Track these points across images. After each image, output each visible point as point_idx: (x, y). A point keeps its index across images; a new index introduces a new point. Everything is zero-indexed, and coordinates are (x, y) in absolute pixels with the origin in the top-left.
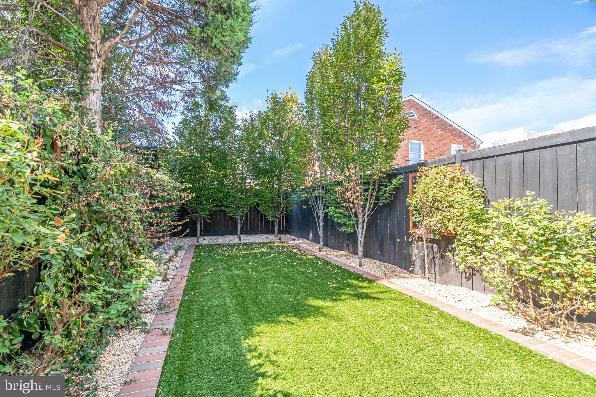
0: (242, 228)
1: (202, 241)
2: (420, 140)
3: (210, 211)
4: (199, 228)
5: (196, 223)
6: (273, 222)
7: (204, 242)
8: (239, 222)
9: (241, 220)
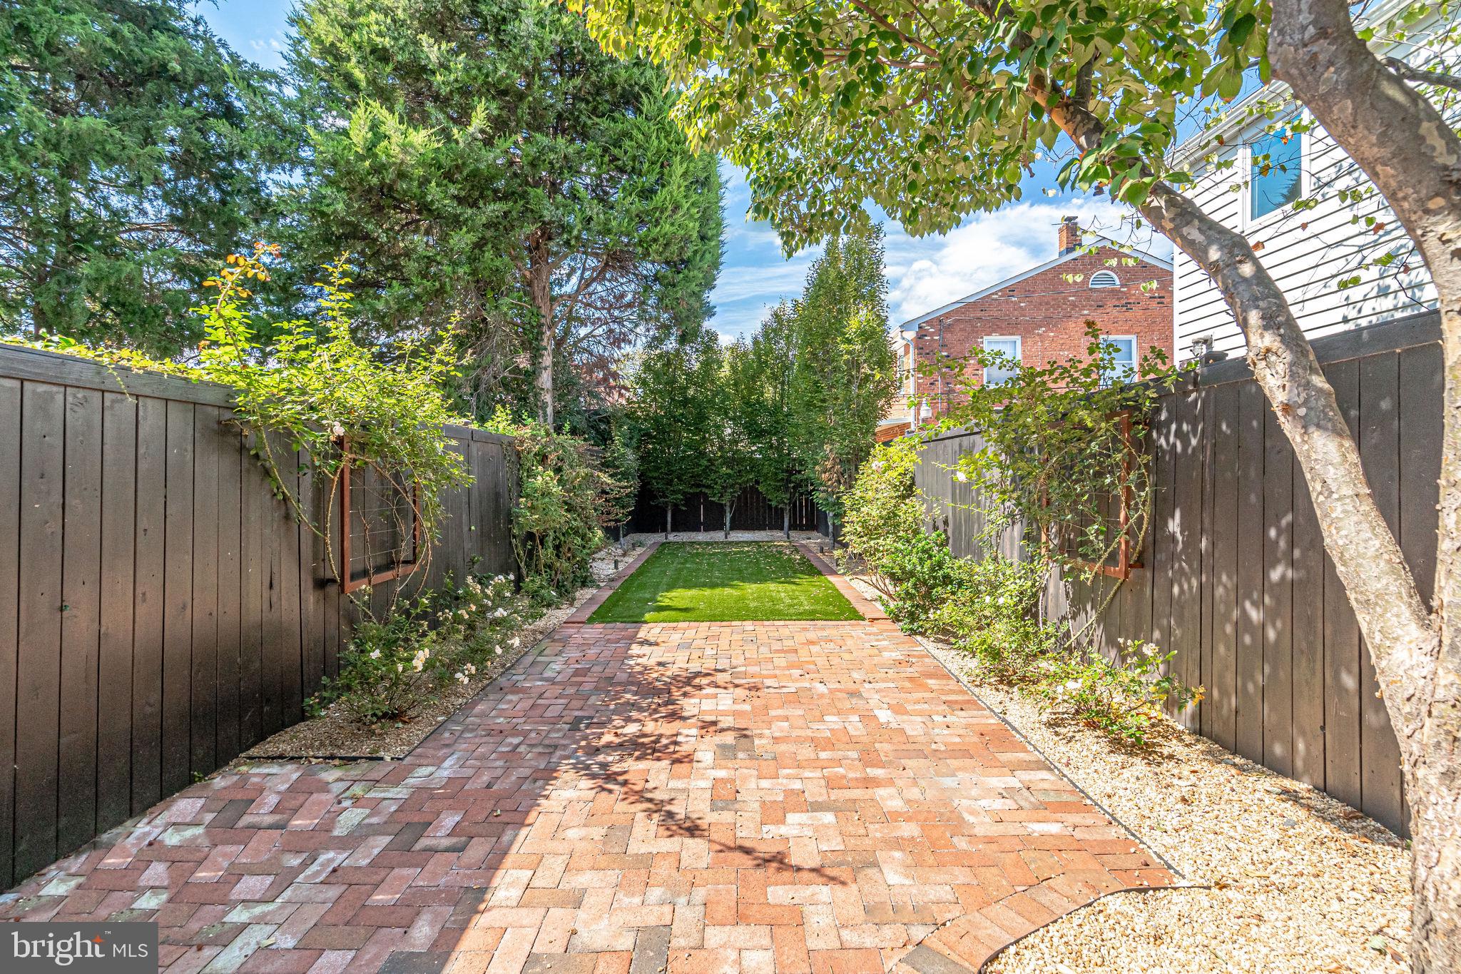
0: (732, 519)
1: (672, 537)
2: (1128, 332)
3: (684, 493)
4: (669, 519)
5: (666, 512)
6: (782, 510)
7: (678, 539)
8: (728, 509)
9: (731, 507)
